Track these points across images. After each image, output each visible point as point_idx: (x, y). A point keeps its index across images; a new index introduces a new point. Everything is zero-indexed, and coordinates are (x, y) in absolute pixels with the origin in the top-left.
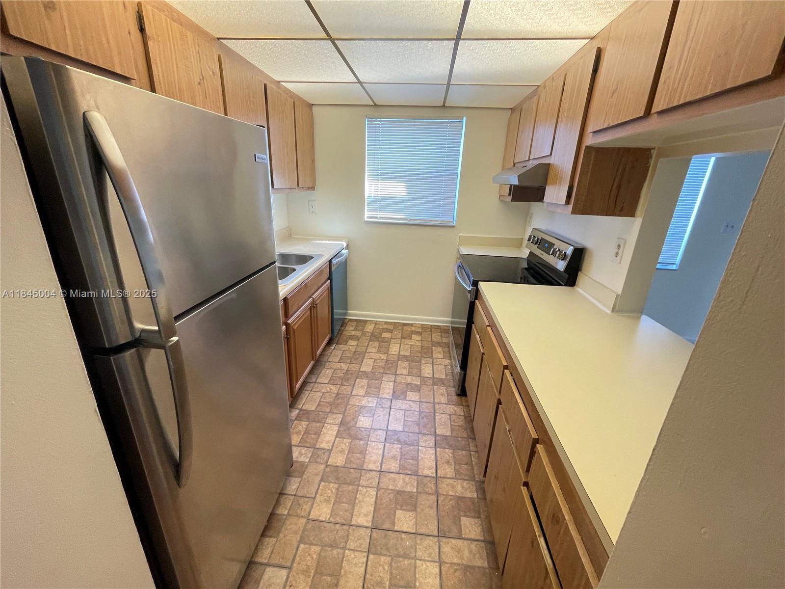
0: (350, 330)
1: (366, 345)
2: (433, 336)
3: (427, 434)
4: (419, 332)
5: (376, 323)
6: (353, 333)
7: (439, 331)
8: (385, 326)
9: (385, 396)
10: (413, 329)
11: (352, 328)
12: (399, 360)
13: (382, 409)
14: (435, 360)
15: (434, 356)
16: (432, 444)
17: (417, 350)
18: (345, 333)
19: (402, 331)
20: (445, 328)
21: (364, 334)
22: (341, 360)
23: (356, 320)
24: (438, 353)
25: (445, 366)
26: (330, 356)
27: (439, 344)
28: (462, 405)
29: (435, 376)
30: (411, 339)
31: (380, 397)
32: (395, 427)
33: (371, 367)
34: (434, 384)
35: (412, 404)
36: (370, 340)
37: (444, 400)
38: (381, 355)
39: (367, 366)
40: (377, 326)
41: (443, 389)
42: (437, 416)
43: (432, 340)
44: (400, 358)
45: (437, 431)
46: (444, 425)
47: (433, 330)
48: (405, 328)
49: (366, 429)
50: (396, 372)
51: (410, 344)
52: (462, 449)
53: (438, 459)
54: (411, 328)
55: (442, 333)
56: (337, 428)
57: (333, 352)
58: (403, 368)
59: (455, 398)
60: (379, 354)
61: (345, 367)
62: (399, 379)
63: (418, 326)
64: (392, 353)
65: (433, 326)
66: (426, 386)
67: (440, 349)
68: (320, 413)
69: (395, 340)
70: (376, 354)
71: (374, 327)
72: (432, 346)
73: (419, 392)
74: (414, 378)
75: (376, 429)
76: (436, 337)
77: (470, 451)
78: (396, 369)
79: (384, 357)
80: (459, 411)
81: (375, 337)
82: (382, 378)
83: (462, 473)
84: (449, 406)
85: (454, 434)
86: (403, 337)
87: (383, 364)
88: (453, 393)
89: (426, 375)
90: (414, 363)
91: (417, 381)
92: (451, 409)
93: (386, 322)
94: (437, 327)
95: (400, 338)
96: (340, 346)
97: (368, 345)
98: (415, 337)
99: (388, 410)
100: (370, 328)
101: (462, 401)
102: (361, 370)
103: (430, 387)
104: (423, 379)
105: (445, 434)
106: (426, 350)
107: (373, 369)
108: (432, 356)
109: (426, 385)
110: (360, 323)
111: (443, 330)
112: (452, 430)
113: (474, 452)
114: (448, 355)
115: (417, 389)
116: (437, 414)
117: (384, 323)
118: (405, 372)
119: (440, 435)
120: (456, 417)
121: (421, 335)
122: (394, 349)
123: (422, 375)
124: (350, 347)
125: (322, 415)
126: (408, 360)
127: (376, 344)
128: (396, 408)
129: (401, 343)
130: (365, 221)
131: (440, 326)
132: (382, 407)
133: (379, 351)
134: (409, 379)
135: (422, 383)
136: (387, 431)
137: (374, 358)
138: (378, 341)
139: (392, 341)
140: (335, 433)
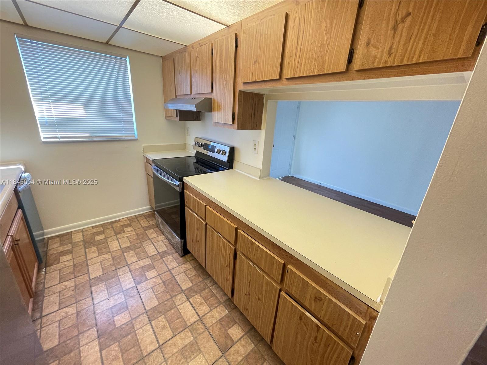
0: (55, 248)
1: (84, 254)
2: (141, 223)
3: (178, 294)
4: (128, 224)
5: (82, 231)
6: (61, 249)
7: (143, 217)
8: (94, 231)
9: (128, 286)
10: (122, 224)
11: (55, 246)
12: (123, 253)
13: (131, 299)
14: (153, 240)
15: (150, 238)
16: (185, 298)
17: (134, 238)
18: (50, 253)
19: (113, 229)
20: (147, 214)
21: (74, 245)
22: (61, 280)
23: (57, 236)
24: (152, 234)
25: (162, 241)
26: (44, 283)
27: (148, 228)
28: (188, 262)
29: (159, 251)
30: (124, 232)
31: (124, 289)
32: (151, 305)
33: (101, 270)
34: (162, 258)
35: (154, 280)
36: (85, 248)
37: (175, 264)
38: (105, 256)
39: (95, 271)
40: (85, 234)
41: (170, 258)
42: (177, 278)
43: (142, 226)
44: (124, 251)
45: (183, 288)
46: (184, 281)
47: (139, 219)
48: (114, 225)
49: (128, 323)
50: (127, 263)
51: (126, 236)
52: (204, 289)
53: (194, 306)
54: (119, 224)
55: (146, 218)
56: (97, 343)
57: (47, 277)
58: (131, 257)
59: (181, 259)
60: (102, 256)
61: (70, 284)
62: (132, 267)
63: (124, 220)
64: (115, 249)
65: (137, 216)
66: (157, 262)
67: (151, 231)
68: (68, 342)
69: (110, 238)
70: (99, 257)
71: (83, 235)
72: (145, 231)
73: (154, 268)
74: (144, 260)
75: (136, 318)
76: (144, 223)
77: (208, 287)
78: (126, 261)
79: (108, 256)
80: (188, 266)
81: (88, 242)
82: (117, 274)
83: (213, 304)
84: (180, 267)
85: (194, 283)
86: (116, 234)
87: (111, 262)
88: (179, 257)
89: (152, 254)
90: (138, 250)
91: (148, 262)
92: (182, 268)
93: (92, 227)
94: (140, 216)
95: (114, 234)
96: (52, 267)
97: (86, 253)
98: (126, 229)
99: (138, 296)
100: (78, 238)
101: (186, 259)
102: (91, 277)
103: (160, 261)
104: (152, 257)
105: (189, 287)
106: (142, 236)
107: (103, 271)
108: (149, 238)
109: (157, 260)
110: (65, 238)
111: (146, 216)
112: (191, 281)
113: (211, 286)
114: (160, 232)
115: (151, 267)
116: (176, 277)
117: (91, 228)
118: (135, 259)
119: (186, 289)
120: (189, 271)
121: (131, 226)
122: (114, 245)
123: (150, 255)
124: (66, 263)
125: (71, 343)
126: (131, 250)
127: (94, 248)
128: (144, 290)
129: (118, 239)
130: (43, 142)
131: (142, 214)
132: (132, 297)
133: (100, 254)
134: (141, 263)
135: (152, 261)
136: (146, 312)
137: (99, 261)
138: (94, 245)
139: (109, 240)
140: (97, 348)
